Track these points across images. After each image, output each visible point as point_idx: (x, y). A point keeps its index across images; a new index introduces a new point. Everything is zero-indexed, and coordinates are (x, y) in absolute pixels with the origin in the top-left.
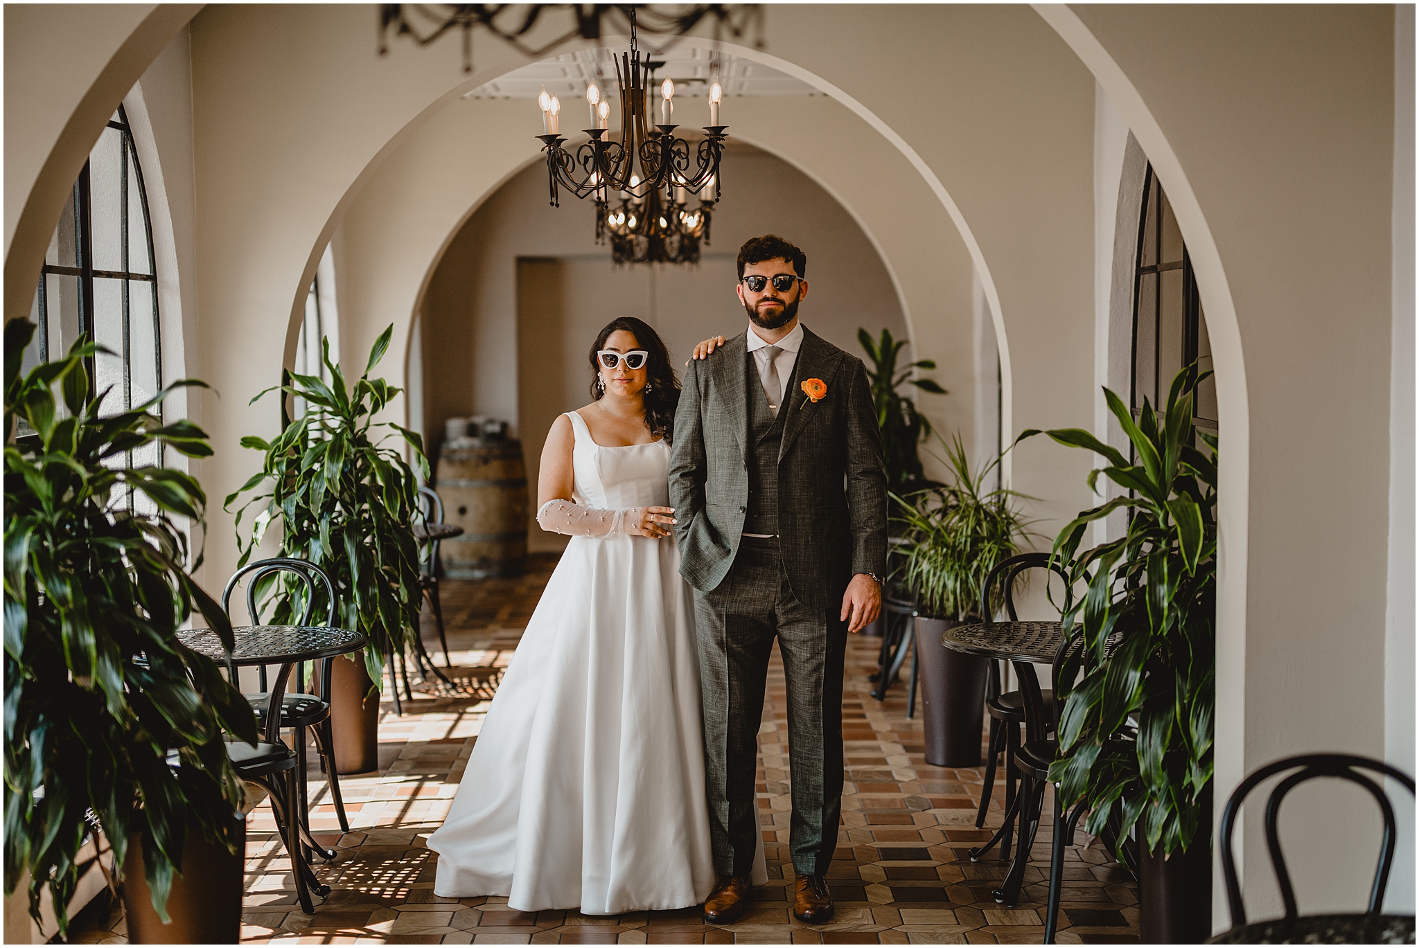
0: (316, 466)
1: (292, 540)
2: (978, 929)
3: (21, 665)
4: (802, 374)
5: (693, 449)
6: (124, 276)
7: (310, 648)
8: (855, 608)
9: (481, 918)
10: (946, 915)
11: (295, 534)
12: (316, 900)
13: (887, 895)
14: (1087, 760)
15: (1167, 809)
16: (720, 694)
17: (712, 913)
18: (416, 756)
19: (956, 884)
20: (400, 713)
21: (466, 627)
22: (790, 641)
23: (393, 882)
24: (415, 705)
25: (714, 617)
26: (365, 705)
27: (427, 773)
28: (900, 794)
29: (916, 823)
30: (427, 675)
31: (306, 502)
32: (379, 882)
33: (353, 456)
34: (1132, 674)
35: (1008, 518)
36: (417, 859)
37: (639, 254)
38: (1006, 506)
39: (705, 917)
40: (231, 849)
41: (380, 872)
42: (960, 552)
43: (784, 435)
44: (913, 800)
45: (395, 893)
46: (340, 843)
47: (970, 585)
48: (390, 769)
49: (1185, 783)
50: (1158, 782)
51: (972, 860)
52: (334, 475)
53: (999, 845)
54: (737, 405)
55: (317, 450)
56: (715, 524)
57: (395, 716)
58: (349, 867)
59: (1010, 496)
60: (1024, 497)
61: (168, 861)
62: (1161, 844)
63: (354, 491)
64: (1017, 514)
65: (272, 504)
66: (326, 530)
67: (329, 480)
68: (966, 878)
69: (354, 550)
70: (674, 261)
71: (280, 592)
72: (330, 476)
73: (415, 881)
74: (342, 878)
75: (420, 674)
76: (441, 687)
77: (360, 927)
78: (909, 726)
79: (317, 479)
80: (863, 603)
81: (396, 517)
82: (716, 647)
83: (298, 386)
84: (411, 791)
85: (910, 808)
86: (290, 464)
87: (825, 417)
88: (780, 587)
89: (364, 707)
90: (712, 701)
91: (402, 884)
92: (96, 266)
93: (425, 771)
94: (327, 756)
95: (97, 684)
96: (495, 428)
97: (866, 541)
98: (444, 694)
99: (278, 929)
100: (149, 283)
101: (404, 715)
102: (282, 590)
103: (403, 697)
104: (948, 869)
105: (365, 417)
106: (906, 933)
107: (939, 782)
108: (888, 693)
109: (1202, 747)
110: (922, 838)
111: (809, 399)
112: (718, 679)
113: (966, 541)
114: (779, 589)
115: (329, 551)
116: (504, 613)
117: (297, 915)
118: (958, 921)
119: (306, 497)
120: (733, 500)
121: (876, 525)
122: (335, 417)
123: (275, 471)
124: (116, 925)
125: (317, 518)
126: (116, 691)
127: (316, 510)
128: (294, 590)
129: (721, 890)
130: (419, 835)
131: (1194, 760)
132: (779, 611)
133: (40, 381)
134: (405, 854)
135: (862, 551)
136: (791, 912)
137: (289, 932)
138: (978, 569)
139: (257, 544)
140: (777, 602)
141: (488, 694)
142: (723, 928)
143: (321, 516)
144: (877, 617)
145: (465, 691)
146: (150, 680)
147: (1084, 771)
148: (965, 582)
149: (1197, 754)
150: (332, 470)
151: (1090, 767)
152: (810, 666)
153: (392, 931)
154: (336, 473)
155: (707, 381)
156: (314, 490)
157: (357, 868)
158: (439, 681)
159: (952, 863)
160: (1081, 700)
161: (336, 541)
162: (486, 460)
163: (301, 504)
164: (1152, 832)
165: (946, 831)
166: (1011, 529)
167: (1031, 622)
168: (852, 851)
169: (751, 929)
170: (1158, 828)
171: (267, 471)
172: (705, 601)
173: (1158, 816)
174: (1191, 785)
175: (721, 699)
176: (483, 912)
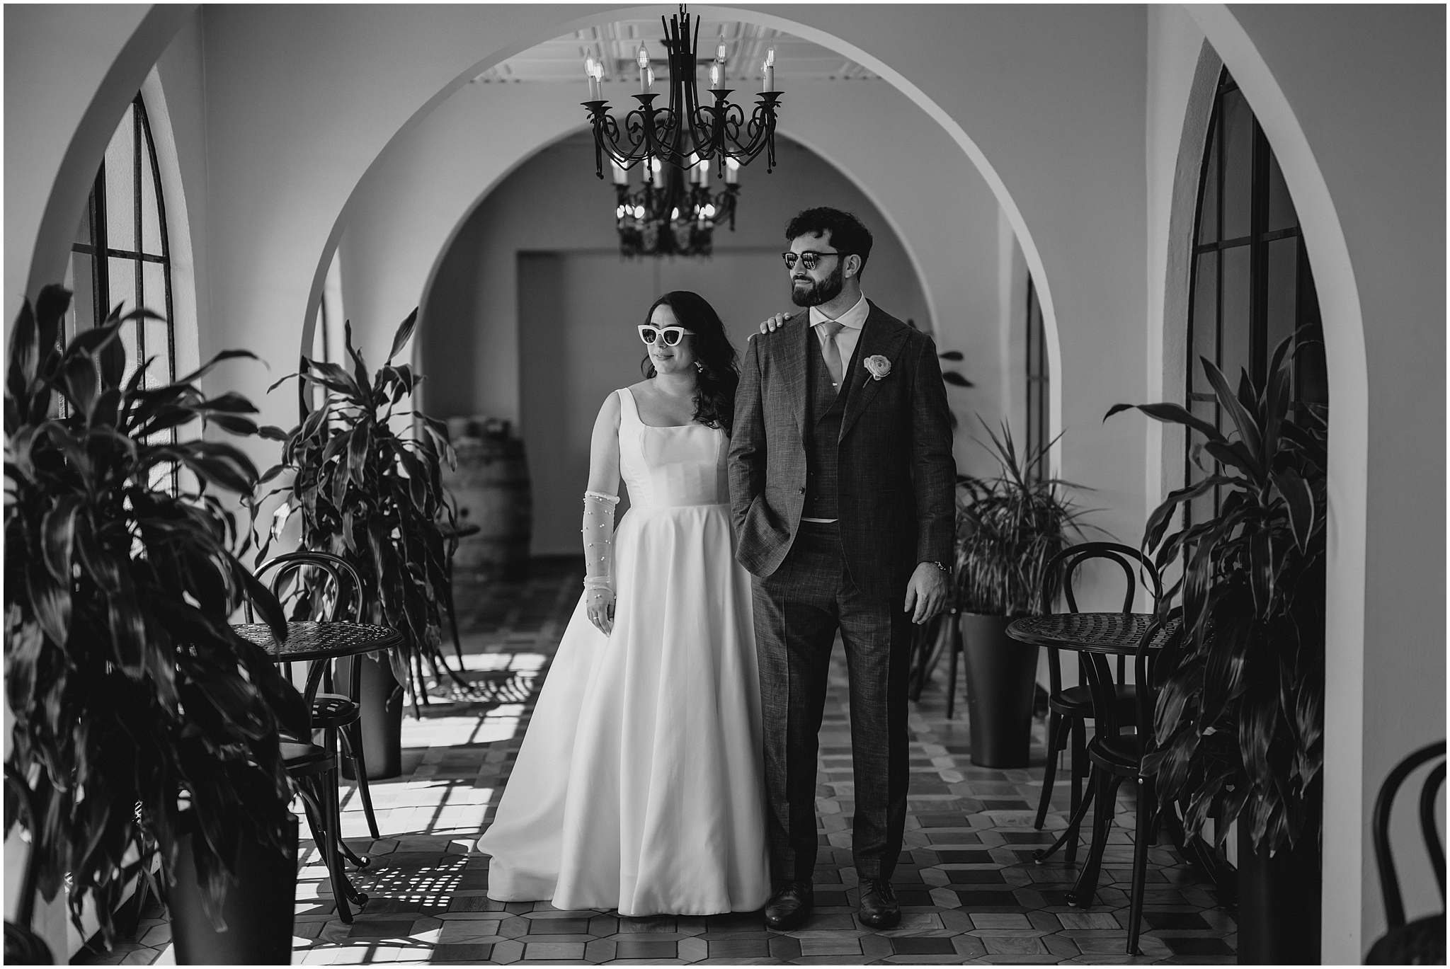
0: (336, 458)
1: (311, 536)
2: (1054, 933)
3: (66, 654)
4: (865, 351)
5: (752, 429)
6: (138, 256)
7: (347, 643)
8: (919, 598)
9: (530, 926)
10: (1017, 920)
11: (315, 528)
12: (354, 909)
13: (951, 899)
14: (1185, 753)
15: (1271, 804)
16: (780, 687)
17: (774, 918)
18: (439, 760)
19: (1024, 887)
20: (418, 717)
21: (474, 631)
22: (852, 632)
23: (433, 890)
24: (432, 709)
25: (772, 606)
26: (389, 708)
27: (454, 777)
28: (950, 796)
29: (972, 825)
30: (443, 679)
31: (328, 494)
32: (418, 890)
33: (375, 447)
34: (1235, 661)
35: (1057, 507)
36: (455, 866)
37: (649, 246)
38: (1054, 497)
39: (765, 923)
40: (284, 852)
41: (418, 879)
42: (1009, 545)
43: (845, 415)
44: (966, 802)
45: (436, 901)
46: (371, 850)
47: (1019, 578)
48: (415, 775)
49: (1292, 775)
50: (1263, 774)
51: (1037, 862)
52: (357, 467)
53: (1064, 847)
54: (797, 382)
55: (339, 441)
56: (775, 508)
57: (413, 720)
58: (384, 875)
59: (1059, 486)
60: (1074, 486)
61: (221, 864)
62: (1265, 840)
63: (377, 483)
64: (1068, 504)
65: (292, 497)
66: (350, 525)
67: (353, 471)
68: (1033, 881)
69: (378, 545)
70: (684, 253)
71: (299, 589)
72: (353, 467)
73: (455, 889)
74: (378, 886)
75: (434, 678)
76: (457, 691)
77: (404, 935)
78: (949, 727)
79: (340, 471)
80: (927, 592)
81: (422, 510)
82: (775, 637)
83: (317, 373)
84: (440, 796)
85: (963, 810)
86: (311, 454)
87: (889, 398)
88: (842, 574)
89: (387, 710)
90: (771, 695)
91: (442, 892)
92: (111, 245)
93: (453, 777)
94: (356, 759)
95: (146, 675)
96: (497, 428)
97: (932, 528)
98: (461, 698)
99: (317, 939)
100: (161, 266)
101: (421, 719)
102: (302, 587)
103: (420, 701)
104: (1013, 872)
105: (387, 406)
106: (980, 939)
107: (987, 785)
108: (923, 694)
109: (1309, 737)
110: (980, 840)
111: (873, 376)
112: (778, 671)
113: (1014, 533)
114: (841, 577)
115: (353, 545)
116: (512, 617)
117: (335, 925)
118: (1032, 926)
119: (327, 488)
120: (792, 482)
121: (941, 511)
122: (357, 406)
123: (295, 463)
124: (144, 936)
125: (340, 511)
126: (168, 681)
127: (337, 504)
128: (314, 588)
129: (782, 895)
130: (453, 841)
131: (1302, 752)
132: (840, 599)
133: (82, 350)
134: (441, 861)
135: (927, 539)
136: (855, 917)
137: (328, 942)
138: (1028, 562)
139: (276, 539)
140: (838, 591)
141: (507, 697)
142: (787, 934)
145: (483, 694)
146: (201, 669)
147: (1183, 764)
148: (1013, 576)
149: (1305, 745)
150: (357, 461)
151: (1188, 760)
152: (874, 659)
153: (439, 940)
154: (360, 464)
155: (767, 359)
156: (337, 482)
157: (393, 876)
158: (455, 685)
159: (1016, 866)
160: (1177, 689)
161: (359, 535)
162: (488, 461)
163: (323, 496)
164: (1256, 827)
165: (1005, 833)
166: (1061, 520)
167: (1097, 614)
168: (910, 854)
169: (816, 935)
170: (1262, 824)
171: (286, 462)
172: (763, 589)
173: (1263, 811)
174: (1299, 778)
175: (780, 693)
176: (531, 920)
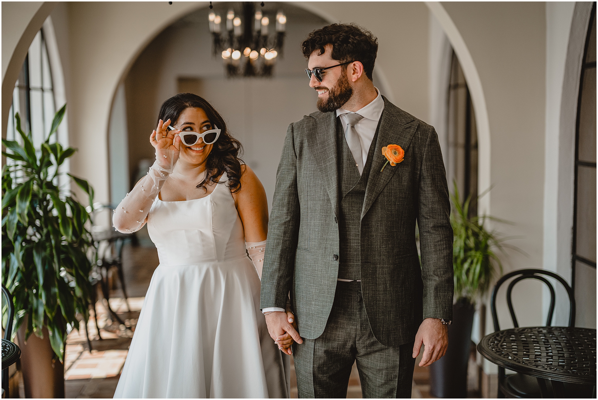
4: (383, 140)
8: (426, 348)
20: (91, 350)
22: (367, 368)
33: (41, 196)
35: (486, 234)
38: (484, 227)
43: (366, 195)
52: (23, 211)
54: (328, 164)
55: (13, 193)
57: (88, 353)
59: (487, 220)
79: (12, 214)
80: (433, 344)
87: (402, 179)
88: (360, 325)
97: (436, 289)
101: (94, 352)
111: (389, 162)
120: (325, 248)
121: (444, 274)
135: (432, 298)
140: (357, 338)
143: (15, 239)
144: (444, 355)
155: (302, 144)
156: (9, 221)
